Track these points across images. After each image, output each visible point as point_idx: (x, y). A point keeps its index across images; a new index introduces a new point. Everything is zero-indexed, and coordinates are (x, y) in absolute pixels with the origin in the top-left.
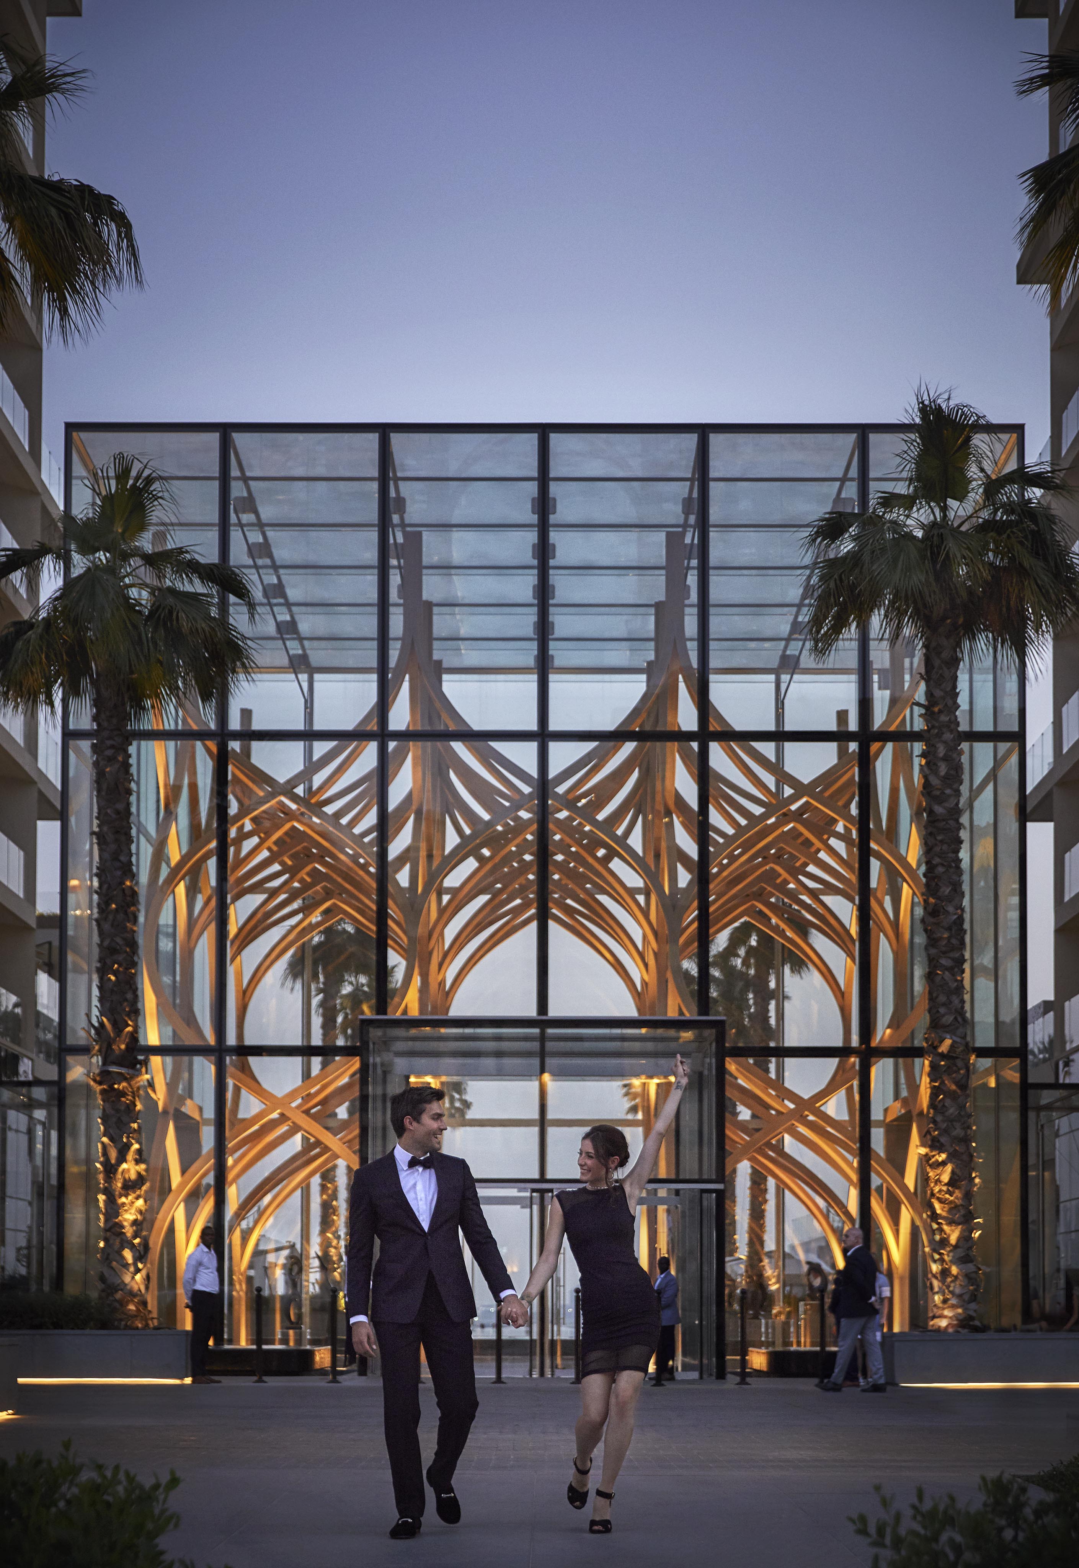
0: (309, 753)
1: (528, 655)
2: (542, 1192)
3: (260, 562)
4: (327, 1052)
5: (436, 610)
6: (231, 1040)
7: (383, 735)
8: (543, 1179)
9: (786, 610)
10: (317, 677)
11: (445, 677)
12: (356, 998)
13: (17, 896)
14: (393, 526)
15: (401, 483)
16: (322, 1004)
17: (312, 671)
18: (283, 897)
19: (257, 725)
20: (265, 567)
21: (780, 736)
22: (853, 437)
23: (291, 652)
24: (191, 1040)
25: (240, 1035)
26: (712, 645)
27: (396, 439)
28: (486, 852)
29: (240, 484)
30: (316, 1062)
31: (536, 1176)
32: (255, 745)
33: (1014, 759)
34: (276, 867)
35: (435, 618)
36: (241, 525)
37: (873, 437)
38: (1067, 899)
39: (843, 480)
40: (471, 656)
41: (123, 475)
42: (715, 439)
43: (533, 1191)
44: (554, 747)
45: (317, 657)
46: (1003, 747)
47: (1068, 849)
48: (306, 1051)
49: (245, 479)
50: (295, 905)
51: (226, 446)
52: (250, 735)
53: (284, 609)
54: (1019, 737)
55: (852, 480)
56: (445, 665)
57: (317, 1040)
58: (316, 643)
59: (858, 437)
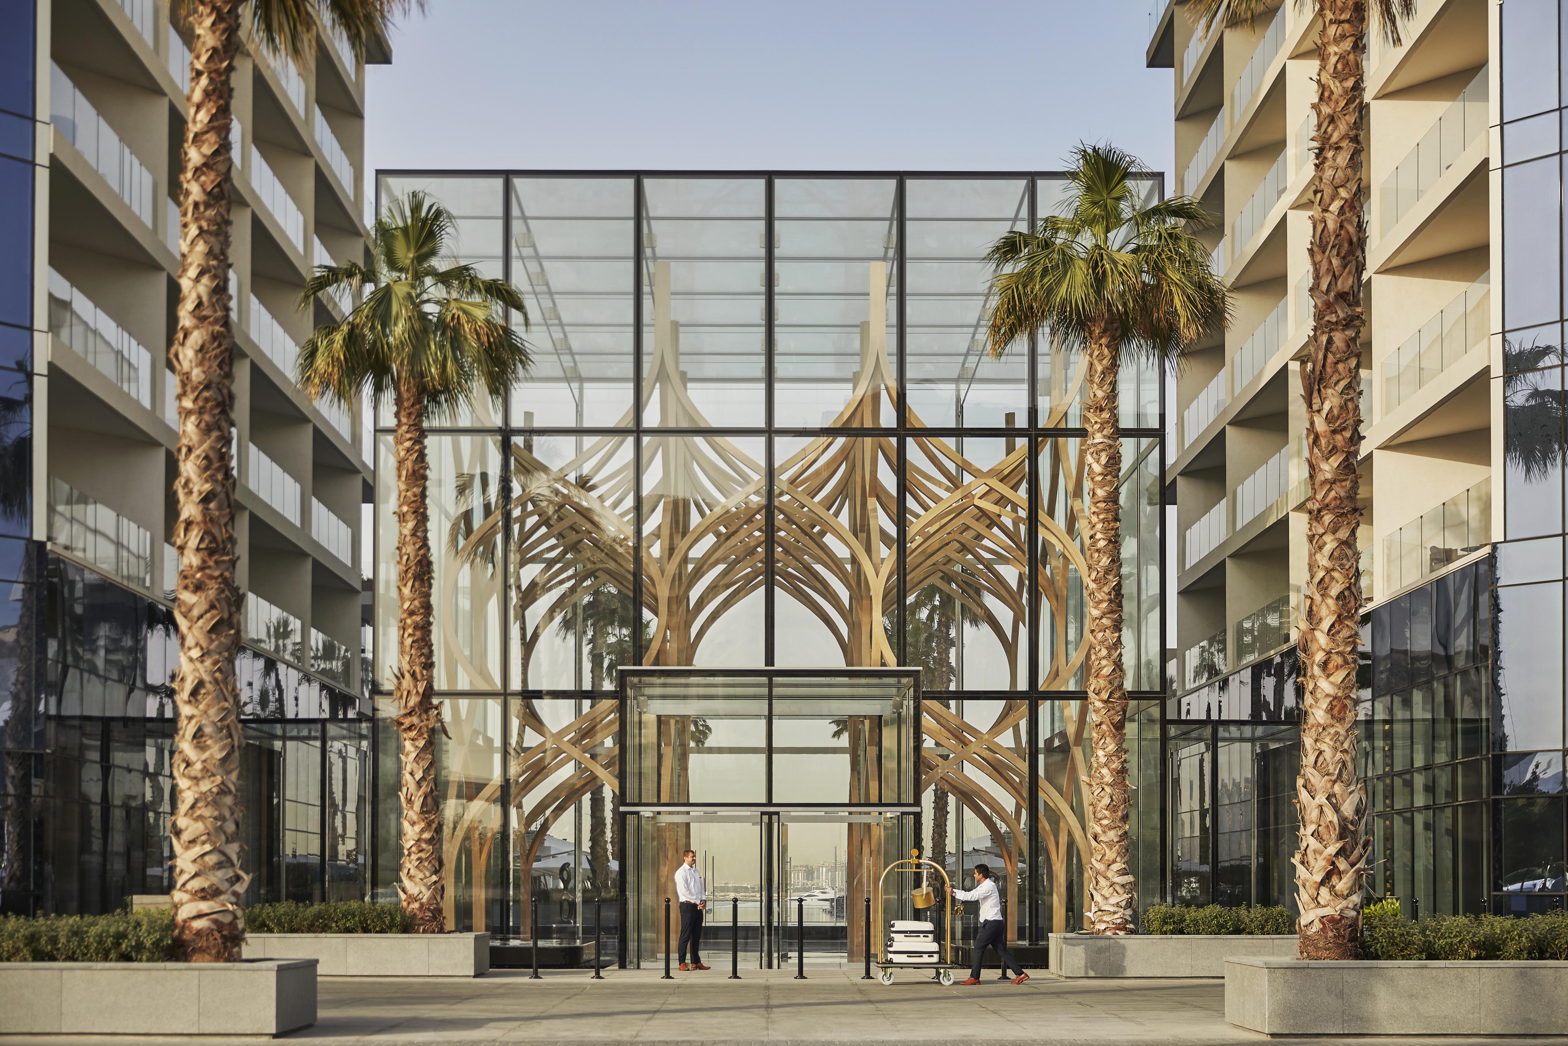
0: (579, 447)
1: (758, 367)
2: (770, 814)
3: (538, 289)
4: (594, 695)
5: (681, 329)
6: (516, 685)
7: (638, 431)
8: (770, 803)
9: (965, 330)
10: (586, 385)
11: (689, 385)
12: (619, 649)
13: (345, 565)
14: (646, 259)
15: (652, 222)
16: (591, 652)
17: (581, 380)
18: (559, 566)
19: (537, 424)
20: (543, 293)
21: (960, 432)
22: (1022, 183)
23: (565, 365)
24: (483, 687)
25: (525, 681)
26: (909, 359)
27: (648, 183)
28: (723, 529)
29: (521, 222)
30: (586, 704)
31: (764, 800)
32: (536, 440)
33: (1156, 452)
34: (553, 541)
35: (681, 335)
36: (521, 258)
37: (1041, 183)
38: (1187, 567)
39: (1015, 219)
40: (711, 369)
41: (416, 208)
42: (910, 183)
43: (763, 813)
44: (778, 441)
45: (585, 369)
46: (1145, 442)
47: (1189, 527)
48: (578, 695)
49: (524, 218)
50: (570, 572)
51: (508, 189)
52: (530, 432)
53: (558, 328)
54: (1159, 434)
55: (1023, 220)
56: (689, 376)
57: (587, 686)
58: (584, 357)
59: (1028, 183)
